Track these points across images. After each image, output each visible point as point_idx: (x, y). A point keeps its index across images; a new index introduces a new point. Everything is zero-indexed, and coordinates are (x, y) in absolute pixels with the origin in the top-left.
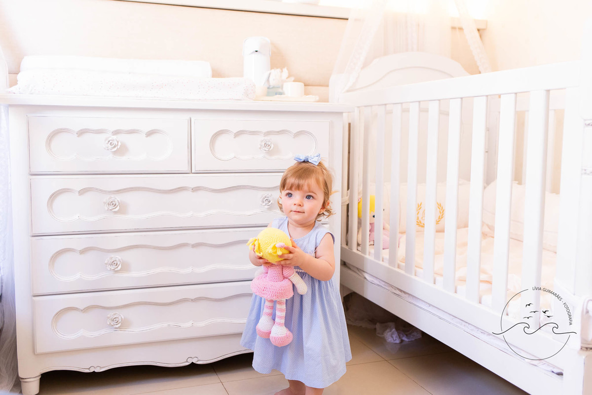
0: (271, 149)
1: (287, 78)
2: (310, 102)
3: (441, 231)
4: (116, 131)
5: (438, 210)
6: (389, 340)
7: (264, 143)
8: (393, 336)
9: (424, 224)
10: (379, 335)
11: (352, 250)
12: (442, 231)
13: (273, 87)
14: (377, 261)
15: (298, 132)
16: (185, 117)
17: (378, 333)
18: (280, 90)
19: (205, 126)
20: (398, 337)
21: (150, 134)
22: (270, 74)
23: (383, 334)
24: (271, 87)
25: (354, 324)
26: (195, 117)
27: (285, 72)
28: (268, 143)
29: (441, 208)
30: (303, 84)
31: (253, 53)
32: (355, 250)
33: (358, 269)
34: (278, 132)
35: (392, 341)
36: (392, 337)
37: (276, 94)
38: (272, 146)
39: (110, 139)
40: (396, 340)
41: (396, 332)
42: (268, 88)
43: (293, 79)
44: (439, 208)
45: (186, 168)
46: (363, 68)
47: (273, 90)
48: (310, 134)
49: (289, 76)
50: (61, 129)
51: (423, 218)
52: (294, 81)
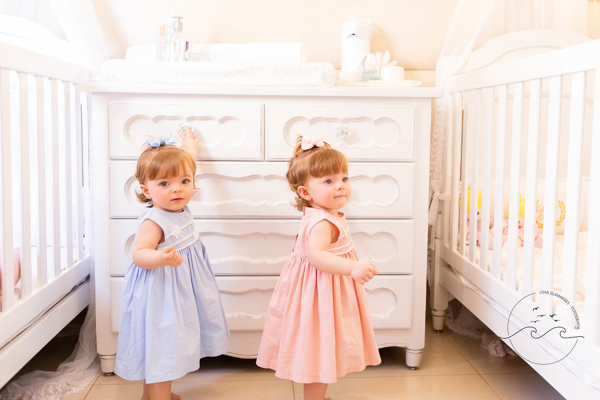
0: (349, 136)
1: (389, 62)
2: (409, 87)
3: (560, 233)
4: (190, 118)
5: (560, 209)
6: (493, 352)
7: (340, 131)
8: (497, 348)
9: (542, 225)
10: (484, 347)
11: (452, 249)
12: (562, 233)
13: (369, 72)
14: (470, 262)
15: (379, 119)
16: (259, 103)
17: (484, 345)
18: (377, 75)
19: (279, 113)
20: (503, 350)
21: (223, 120)
22: (366, 58)
23: (487, 346)
24: (366, 72)
25: (461, 333)
26: (269, 103)
27: (387, 56)
28: (345, 131)
29: (563, 207)
30: (403, 69)
31: (349, 36)
32: (455, 250)
33: (457, 271)
34: (357, 119)
35: (496, 354)
36: (496, 350)
37: (371, 79)
38: (350, 134)
39: (183, 125)
40: (500, 353)
41: (501, 345)
42: (364, 73)
43: (395, 62)
44: (561, 207)
45: (258, 156)
46: (474, 49)
47: (370, 76)
48: (393, 121)
49: (391, 60)
50: (138, 116)
51: (540, 218)
52: (396, 65)
